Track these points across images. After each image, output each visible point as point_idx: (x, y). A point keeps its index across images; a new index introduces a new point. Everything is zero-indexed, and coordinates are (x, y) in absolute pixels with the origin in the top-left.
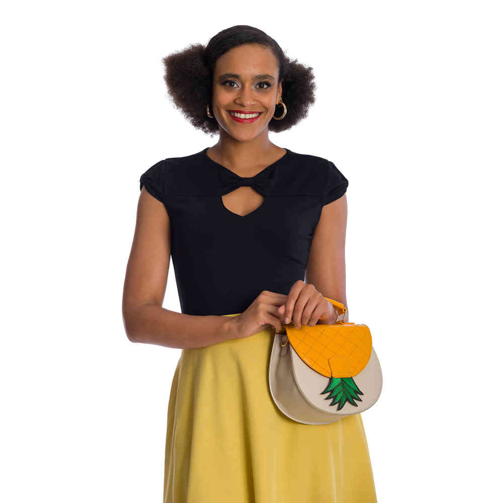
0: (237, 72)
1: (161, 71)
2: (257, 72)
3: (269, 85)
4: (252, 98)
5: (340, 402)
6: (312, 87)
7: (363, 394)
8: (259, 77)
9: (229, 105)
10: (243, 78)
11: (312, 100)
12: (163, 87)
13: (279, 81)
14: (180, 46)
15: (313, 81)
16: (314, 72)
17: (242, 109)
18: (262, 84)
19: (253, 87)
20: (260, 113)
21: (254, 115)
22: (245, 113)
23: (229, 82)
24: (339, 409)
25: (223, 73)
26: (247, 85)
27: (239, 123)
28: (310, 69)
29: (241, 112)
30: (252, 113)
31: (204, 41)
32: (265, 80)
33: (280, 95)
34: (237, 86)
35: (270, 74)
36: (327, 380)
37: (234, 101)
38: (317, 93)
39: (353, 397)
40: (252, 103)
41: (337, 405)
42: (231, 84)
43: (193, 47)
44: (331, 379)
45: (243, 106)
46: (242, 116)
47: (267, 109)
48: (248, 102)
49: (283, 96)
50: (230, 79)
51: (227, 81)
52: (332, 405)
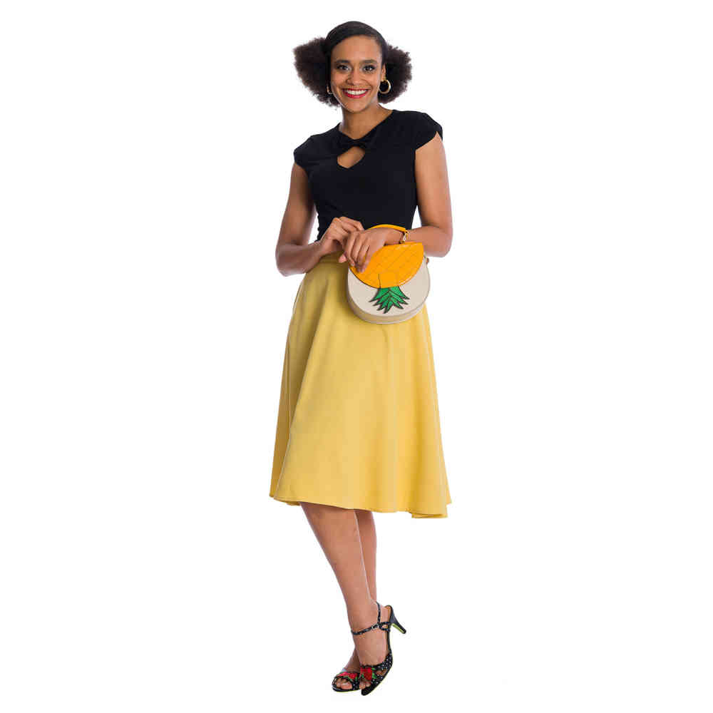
0: (348, 59)
1: (291, 59)
2: (364, 58)
3: (373, 68)
4: (359, 78)
5: (386, 307)
6: (409, 67)
7: (408, 299)
8: (365, 62)
9: (341, 85)
10: (352, 63)
11: (409, 77)
12: (294, 72)
13: (383, 64)
14: (306, 39)
15: (410, 62)
16: (410, 56)
17: (352, 87)
18: (369, 67)
19: (361, 70)
20: (367, 90)
21: (363, 92)
22: (355, 90)
23: (342, 66)
24: (385, 312)
25: (338, 59)
26: (356, 68)
27: (351, 99)
28: (407, 53)
29: (352, 90)
30: (361, 90)
31: (324, 35)
32: (371, 64)
33: (384, 75)
34: (349, 69)
35: (373, 58)
36: (376, 290)
37: (346, 81)
38: (413, 72)
39: (398, 302)
40: (360, 82)
41: (383, 310)
42: (344, 67)
43: (316, 40)
44: (379, 289)
45: (353, 85)
46: (353, 93)
47: (372, 87)
48: (357, 82)
49: (386, 76)
50: (342, 64)
51: (341, 66)
52: (379, 309)
